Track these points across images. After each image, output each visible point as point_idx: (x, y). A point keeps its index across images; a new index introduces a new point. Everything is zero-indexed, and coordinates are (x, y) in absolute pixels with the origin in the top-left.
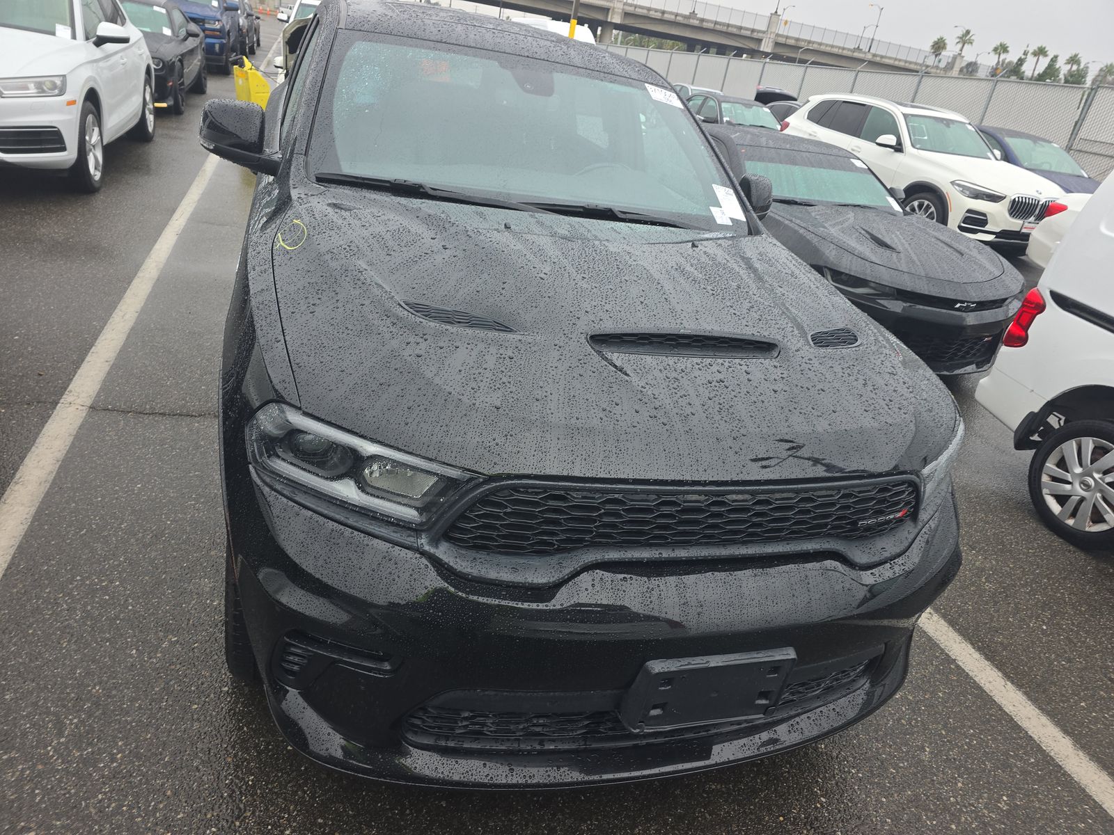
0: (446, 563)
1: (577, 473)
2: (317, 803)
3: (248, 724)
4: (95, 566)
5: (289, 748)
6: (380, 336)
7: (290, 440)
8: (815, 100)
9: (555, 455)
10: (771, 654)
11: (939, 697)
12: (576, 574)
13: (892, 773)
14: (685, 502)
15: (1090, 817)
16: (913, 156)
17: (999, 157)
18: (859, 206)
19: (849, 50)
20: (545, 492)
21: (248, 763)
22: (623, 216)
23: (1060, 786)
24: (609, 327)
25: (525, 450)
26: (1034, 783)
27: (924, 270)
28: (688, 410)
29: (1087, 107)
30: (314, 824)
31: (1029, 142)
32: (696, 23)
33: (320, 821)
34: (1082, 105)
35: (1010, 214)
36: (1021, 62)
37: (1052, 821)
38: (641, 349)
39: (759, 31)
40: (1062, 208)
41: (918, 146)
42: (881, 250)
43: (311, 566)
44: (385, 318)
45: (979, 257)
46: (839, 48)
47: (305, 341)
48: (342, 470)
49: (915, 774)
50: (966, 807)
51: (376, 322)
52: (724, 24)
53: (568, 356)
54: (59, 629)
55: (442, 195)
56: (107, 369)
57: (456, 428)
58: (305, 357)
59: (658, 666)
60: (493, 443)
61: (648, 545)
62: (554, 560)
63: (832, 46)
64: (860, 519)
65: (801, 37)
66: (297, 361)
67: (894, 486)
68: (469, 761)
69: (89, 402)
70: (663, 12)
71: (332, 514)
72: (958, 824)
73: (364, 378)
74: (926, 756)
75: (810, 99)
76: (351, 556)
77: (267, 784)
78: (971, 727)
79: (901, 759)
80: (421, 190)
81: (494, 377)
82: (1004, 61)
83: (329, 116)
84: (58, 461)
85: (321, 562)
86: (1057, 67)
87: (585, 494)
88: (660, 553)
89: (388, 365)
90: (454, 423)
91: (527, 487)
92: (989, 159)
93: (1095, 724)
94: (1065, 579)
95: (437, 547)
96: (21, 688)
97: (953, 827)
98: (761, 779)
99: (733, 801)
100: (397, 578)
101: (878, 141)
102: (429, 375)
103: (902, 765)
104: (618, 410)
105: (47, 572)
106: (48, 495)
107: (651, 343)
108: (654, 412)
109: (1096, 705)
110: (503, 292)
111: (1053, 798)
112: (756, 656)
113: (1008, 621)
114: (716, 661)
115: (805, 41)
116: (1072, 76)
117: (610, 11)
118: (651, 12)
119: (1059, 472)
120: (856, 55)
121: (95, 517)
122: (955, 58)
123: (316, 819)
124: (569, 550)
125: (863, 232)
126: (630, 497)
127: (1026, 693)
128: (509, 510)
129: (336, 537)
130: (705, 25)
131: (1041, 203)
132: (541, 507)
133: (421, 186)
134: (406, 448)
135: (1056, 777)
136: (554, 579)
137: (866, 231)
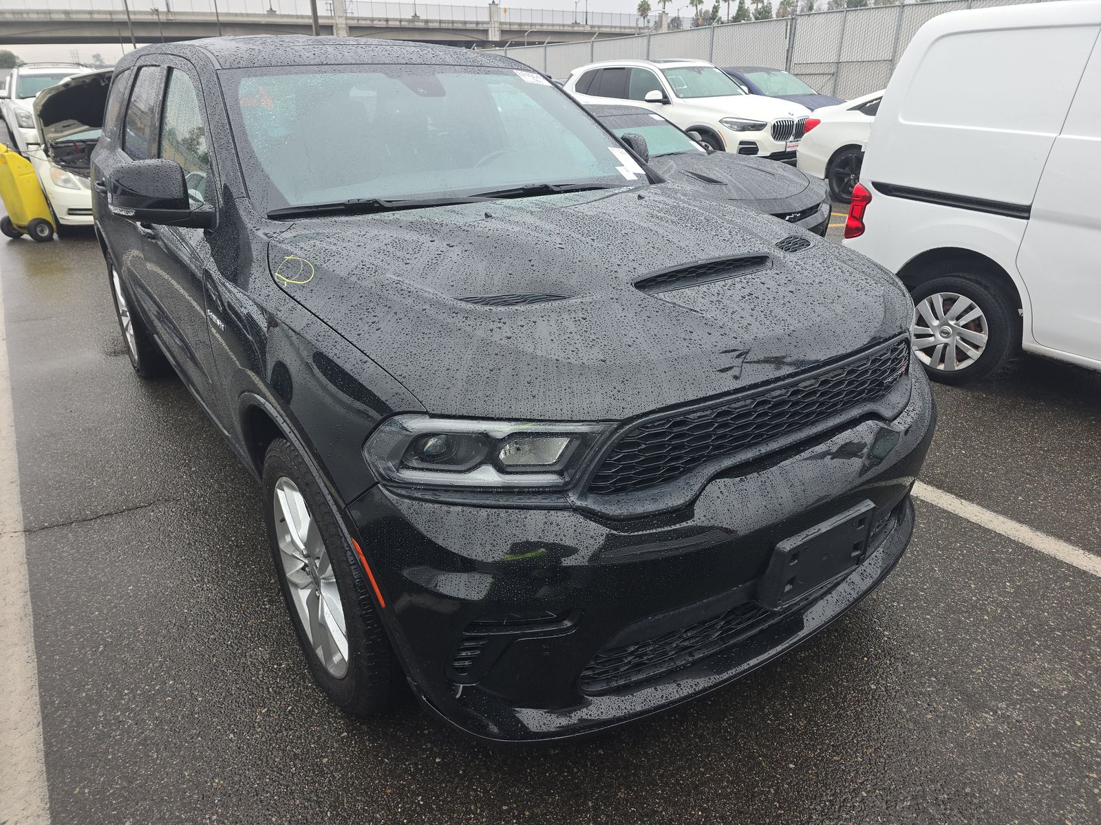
0: (599, 512)
1: (691, 398)
2: (493, 795)
3: (386, 756)
4: (136, 675)
5: (438, 760)
6: (462, 331)
7: (415, 448)
8: (578, 73)
9: (668, 387)
10: (858, 509)
11: (922, 528)
12: (703, 488)
13: (922, 596)
14: (773, 398)
15: (1070, 576)
16: (681, 105)
17: (747, 92)
18: (672, 154)
19: (568, 26)
20: (669, 421)
21: (409, 787)
22: (558, 189)
23: (1038, 561)
24: (644, 272)
25: (644, 389)
26: (1020, 565)
27: (752, 194)
28: (745, 323)
29: (792, 35)
30: (502, 812)
31: (765, 75)
32: (421, 25)
33: (505, 808)
34: (788, 35)
35: (774, 138)
36: (716, 9)
37: (1048, 588)
38: (677, 285)
39: (483, 23)
40: (815, 123)
41: (681, 96)
42: (711, 186)
43: (480, 554)
44: (454, 315)
45: (786, 174)
46: (560, 25)
47: (393, 355)
48: (478, 459)
49: (938, 590)
50: (986, 600)
51: (449, 321)
52: (448, 22)
53: (628, 304)
54: (140, 743)
55: (398, 205)
56: (18, 489)
57: (579, 387)
58: (403, 368)
59: (787, 545)
60: (615, 391)
61: (749, 446)
62: (681, 482)
63: (553, 25)
64: (883, 379)
65: (523, 21)
66: (398, 373)
67: (898, 345)
68: (643, 692)
69: (20, 527)
70: (387, 20)
71: (481, 502)
72: (988, 614)
73: (472, 369)
74: (938, 574)
75: (573, 72)
76: (514, 532)
77: (437, 797)
78: (956, 542)
79: (923, 583)
80: (376, 205)
81: (582, 338)
82: (701, 12)
83: (252, 155)
84: (26, 592)
85: (488, 547)
86: (746, 7)
87: (699, 414)
88: (760, 450)
89: (487, 353)
90: (575, 384)
91: (653, 421)
92: (741, 94)
93: (1036, 509)
94: (957, 412)
95: (586, 500)
96: (137, 810)
97: (986, 617)
98: (834, 636)
99: (824, 660)
100: (563, 538)
101: (647, 98)
102: (530, 350)
103: (925, 587)
104: (694, 336)
105: (89, 698)
106: (36, 627)
107: (678, 279)
108: (722, 331)
109: (1029, 496)
110: (534, 268)
111: (1039, 572)
112: (848, 514)
113: (936, 456)
114: (825, 527)
115: (527, 24)
116: (760, 13)
117: (334, 27)
118: (375, 22)
119: (921, 330)
120: (576, 29)
121: (104, 631)
122: (661, 16)
123: (500, 808)
124: (690, 470)
125: (689, 174)
126: (733, 406)
127: (978, 504)
128: (643, 446)
129: (494, 520)
130: (431, 25)
131: (795, 123)
132: (668, 436)
133: (376, 201)
134: (542, 418)
135: (1032, 556)
136: (689, 498)
137: (691, 173)
